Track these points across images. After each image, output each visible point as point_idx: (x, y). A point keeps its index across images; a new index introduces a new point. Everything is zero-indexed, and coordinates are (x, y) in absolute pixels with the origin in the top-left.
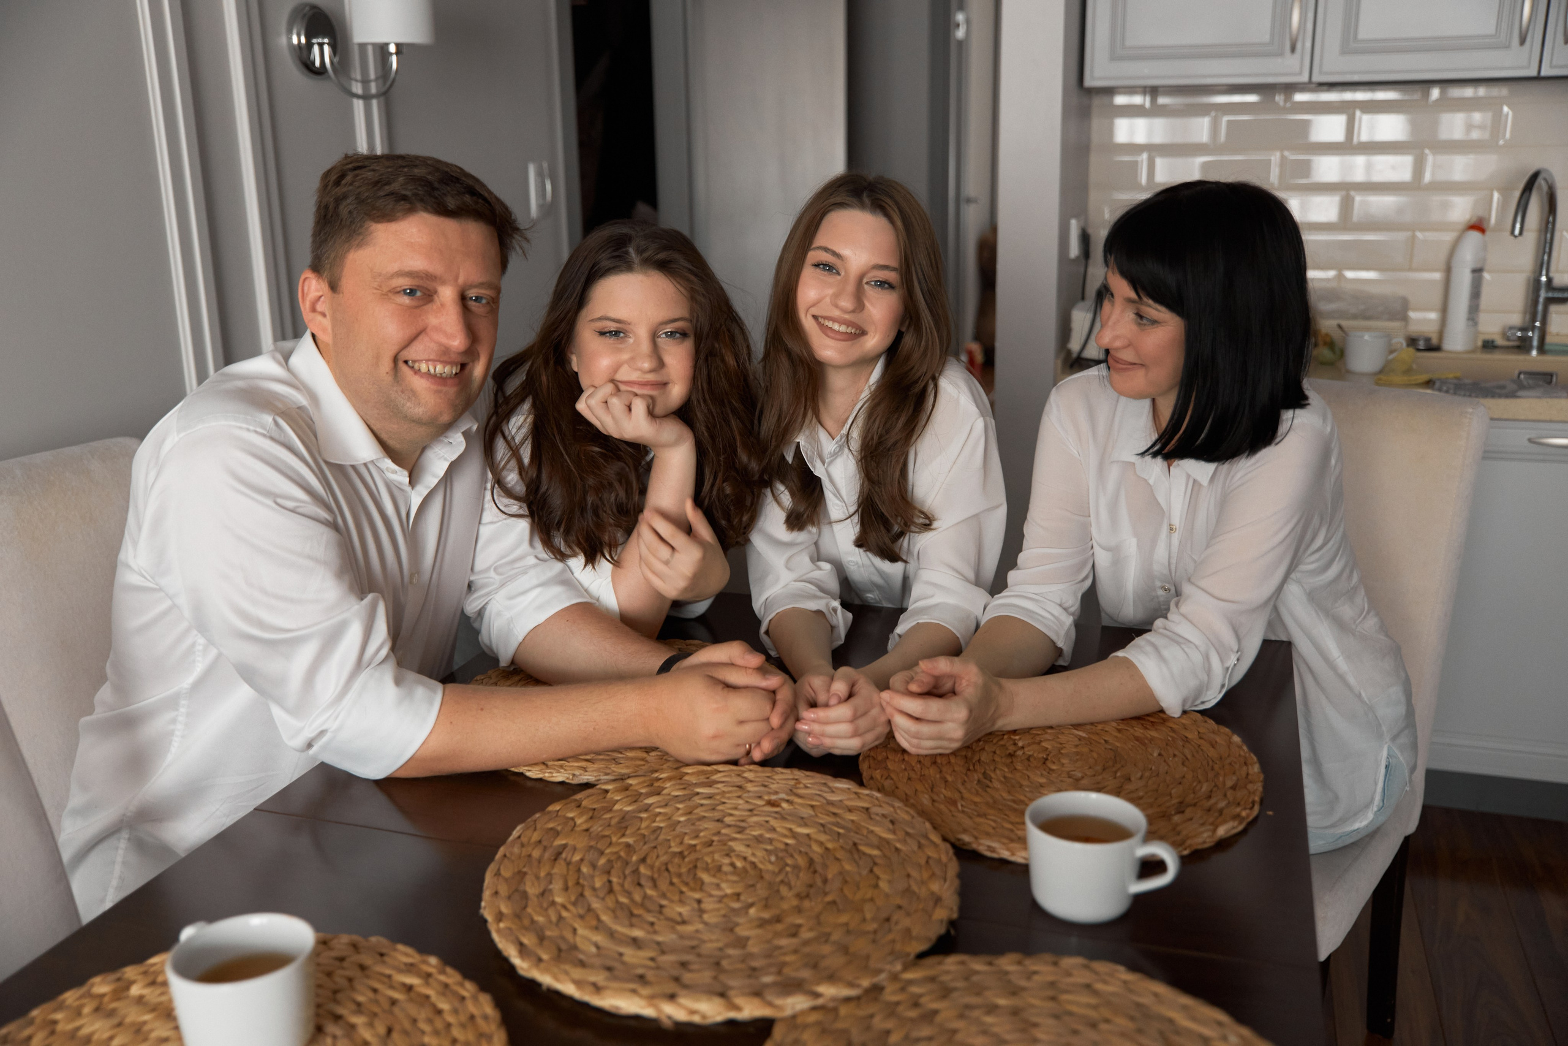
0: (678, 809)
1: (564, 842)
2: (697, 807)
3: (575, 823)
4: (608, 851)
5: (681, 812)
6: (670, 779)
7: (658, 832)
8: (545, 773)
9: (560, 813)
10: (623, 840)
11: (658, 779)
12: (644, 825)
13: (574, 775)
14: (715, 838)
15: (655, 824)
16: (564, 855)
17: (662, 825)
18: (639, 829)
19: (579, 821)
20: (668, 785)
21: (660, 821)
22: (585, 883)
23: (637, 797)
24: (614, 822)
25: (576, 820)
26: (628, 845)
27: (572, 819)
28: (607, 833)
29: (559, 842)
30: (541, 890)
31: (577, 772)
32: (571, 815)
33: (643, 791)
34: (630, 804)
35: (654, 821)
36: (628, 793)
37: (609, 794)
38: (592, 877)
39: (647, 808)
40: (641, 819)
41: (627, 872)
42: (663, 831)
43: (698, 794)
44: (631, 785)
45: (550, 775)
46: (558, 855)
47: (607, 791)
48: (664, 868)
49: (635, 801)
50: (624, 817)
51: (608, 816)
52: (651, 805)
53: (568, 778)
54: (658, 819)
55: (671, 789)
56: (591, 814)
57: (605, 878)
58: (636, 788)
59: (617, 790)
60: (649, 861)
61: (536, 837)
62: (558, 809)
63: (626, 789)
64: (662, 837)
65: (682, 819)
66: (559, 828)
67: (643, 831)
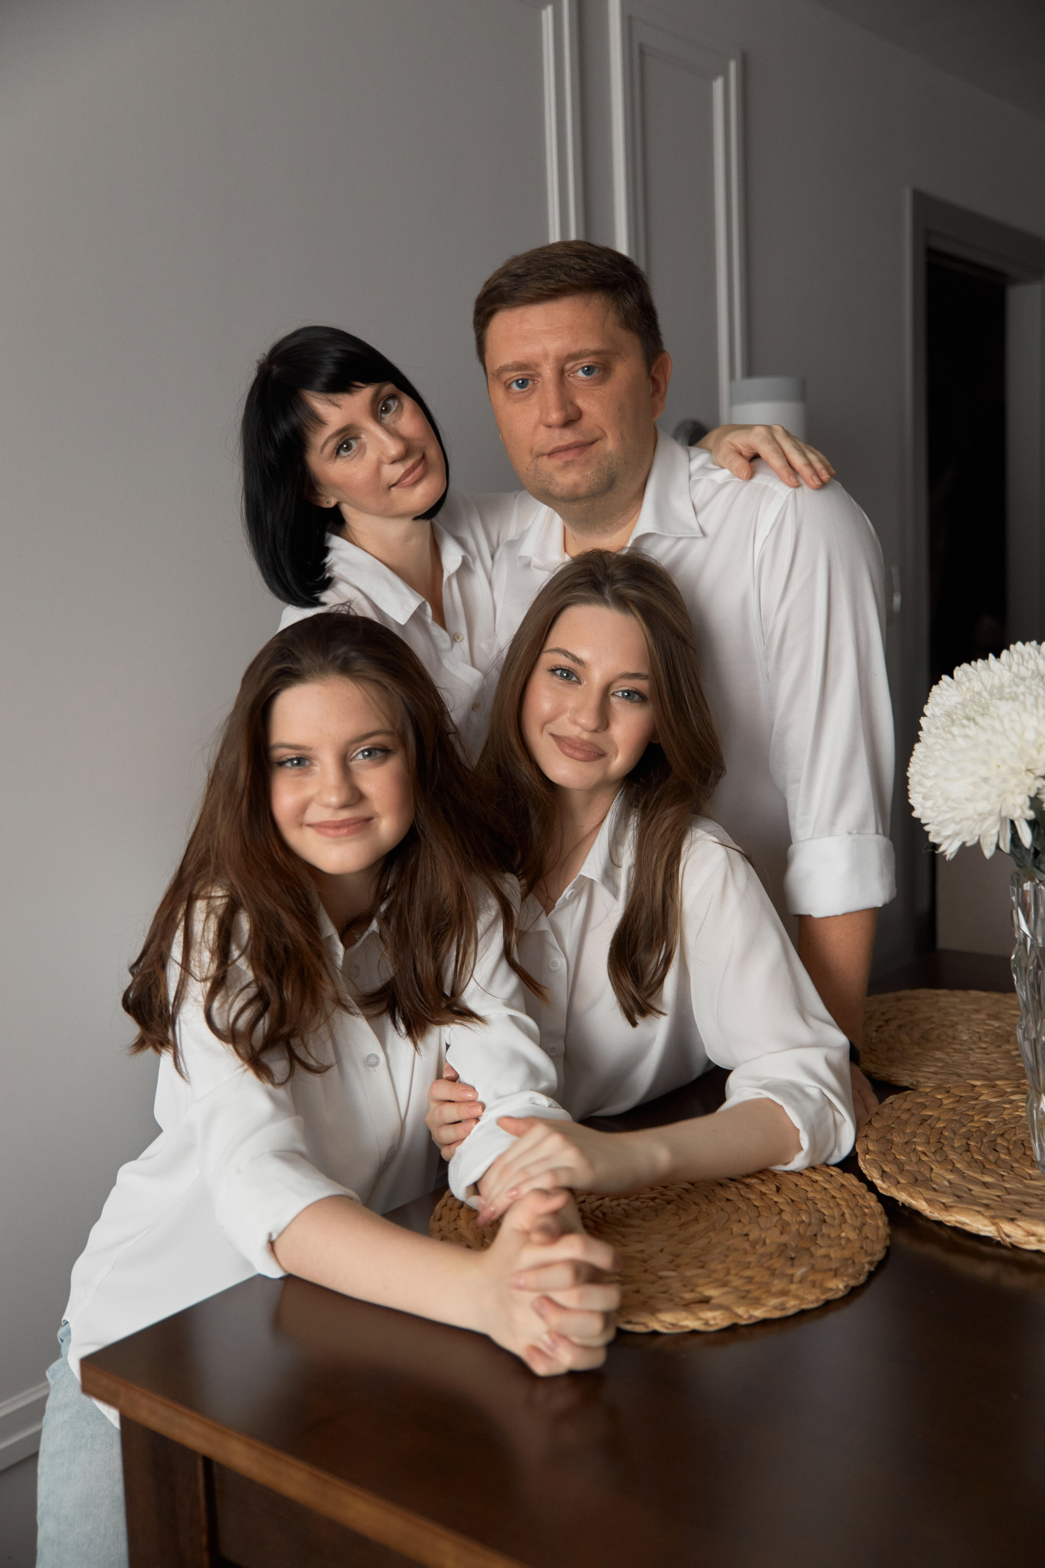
1: (930, 1114)
3: (942, 1102)
4: (970, 1125)
7: (1019, 1119)
9: (929, 1094)
10: (984, 1119)
12: (1005, 1112)
15: (1017, 1113)
16: (929, 1122)
17: (1023, 1114)
18: (1001, 1114)
19: (945, 1102)
21: (1021, 1112)
22: (946, 1142)
23: (1003, 1093)
25: (943, 1101)
26: (989, 1124)
28: (971, 1113)
29: (926, 1112)
30: (906, 1140)
32: (939, 1097)
33: (1009, 1090)
35: (1017, 1111)
37: (977, 1088)
38: (953, 1140)
39: (1011, 1102)
40: (1005, 1109)
41: (985, 1140)
42: (1023, 1119)
46: (924, 1120)
47: (974, 1086)
48: (1020, 1142)
49: (1001, 1096)
50: (989, 1105)
51: (973, 1102)
52: (1015, 1101)
54: (1020, 1110)
56: (958, 1098)
57: (964, 1142)
58: (1003, 1087)
60: (1006, 1136)
61: (906, 1106)
62: (928, 1091)
63: (994, 1087)
64: (1021, 1122)
66: (927, 1104)
67: (1004, 1116)
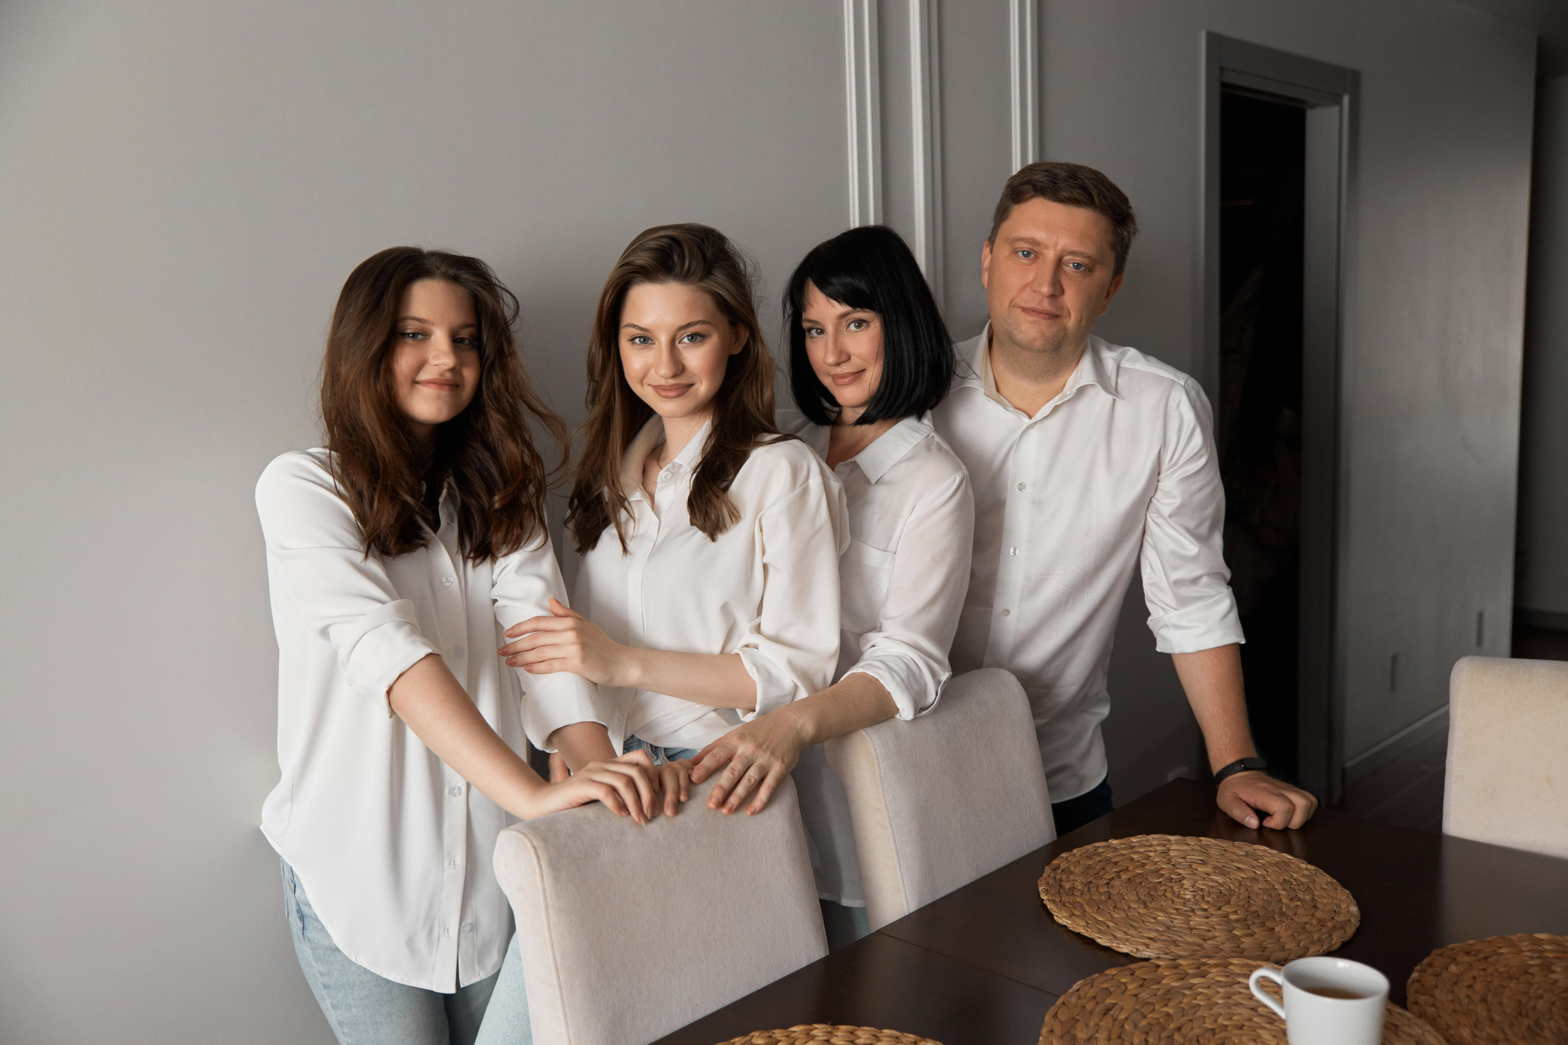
0: (1219, 992)
1: (1114, 1002)
2: (1235, 994)
3: (1126, 988)
4: (1150, 1016)
5: (1220, 995)
6: (1216, 965)
7: (1197, 1008)
8: (1113, 942)
9: (1115, 977)
10: (1164, 1009)
11: (1205, 964)
12: (1185, 1001)
13: (1138, 949)
14: (1247, 1024)
15: (1195, 1002)
16: (1112, 1012)
17: (1202, 1003)
18: (1181, 1003)
19: (1130, 987)
20: (1214, 970)
21: (1200, 1000)
22: (1126, 1038)
23: (1184, 976)
24: (1160, 993)
25: (1128, 985)
26: (1168, 1015)
27: (1125, 984)
28: (1151, 1001)
29: (1110, 1001)
30: (1088, 1036)
31: (1141, 948)
32: (1124, 980)
33: (1190, 971)
34: (1176, 981)
35: (1195, 999)
36: (1176, 971)
37: (1160, 969)
38: (1133, 1034)
39: (1191, 987)
40: (1184, 995)
41: (1163, 1036)
42: (1201, 1008)
43: (1239, 983)
44: (1181, 965)
45: (1117, 945)
46: (1108, 1010)
47: (1158, 966)
48: (1195, 1039)
49: (1182, 979)
50: (1169, 991)
51: (1156, 987)
52: (1195, 985)
53: (1132, 951)
54: (1199, 998)
55: (1215, 974)
56: (1141, 982)
57: (1144, 1036)
58: (1185, 968)
59: (1168, 967)
60: (1183, 1031)
61: (1092, 992)
62: (1114, 973)
63: (1176, 967)
64: (1199, 1013)
65: (1220, 1001)
66: (1112, 989)
67: (1183, 1006)
